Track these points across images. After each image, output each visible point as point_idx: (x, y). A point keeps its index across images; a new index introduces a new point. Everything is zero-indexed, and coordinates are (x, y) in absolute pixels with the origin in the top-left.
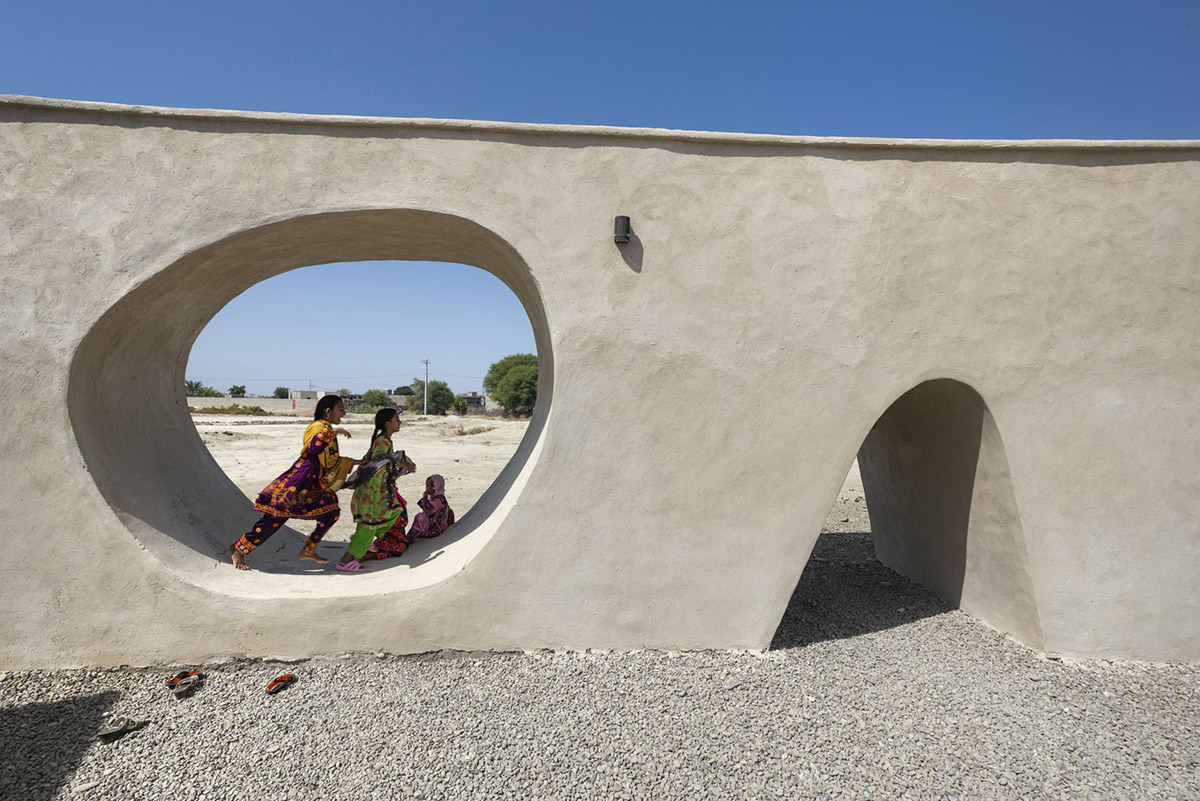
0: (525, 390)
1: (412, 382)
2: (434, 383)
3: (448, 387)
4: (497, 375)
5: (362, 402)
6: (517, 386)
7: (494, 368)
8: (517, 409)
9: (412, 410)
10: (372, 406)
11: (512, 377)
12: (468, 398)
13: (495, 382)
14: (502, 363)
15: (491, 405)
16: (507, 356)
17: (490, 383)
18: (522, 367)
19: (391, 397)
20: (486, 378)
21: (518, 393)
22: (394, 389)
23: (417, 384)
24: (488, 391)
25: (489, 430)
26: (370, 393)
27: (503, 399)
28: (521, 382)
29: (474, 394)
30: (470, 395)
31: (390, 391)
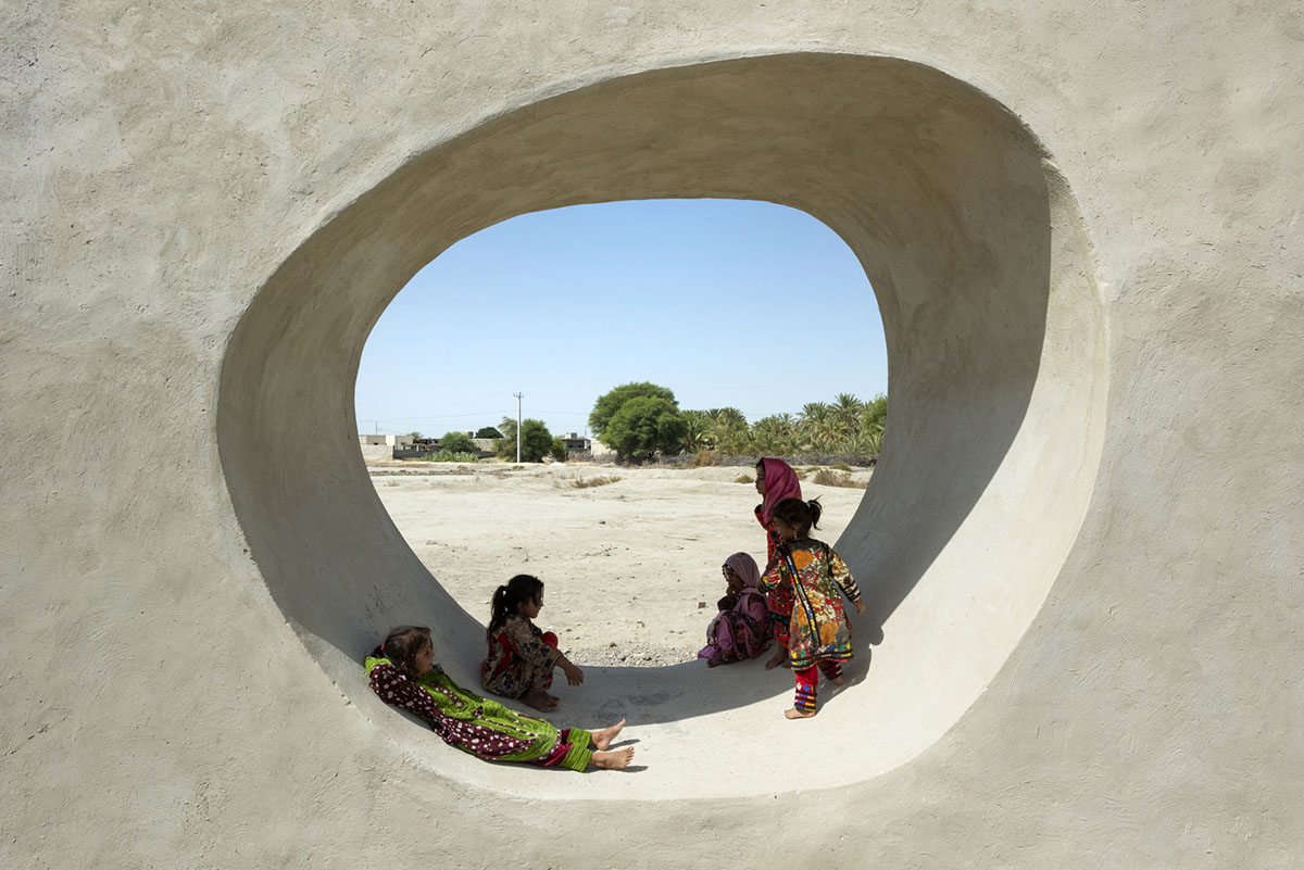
0: (645, 428)
1: (501, 422)
2: (529, 423)
3: (546, 426)
4: (606, 410)
5: (441, 448)
6: (634, 424)
7: (602, 402)
8: (635, 454)
9: (501, 457)
10: (454, 452)
11: (627, 413)
12: (568, 440)
13: (604, 419)
14: (612, 396)
15: (599, 448)
16: (617, 386)
17: (599, 422)
18: (639, 399)
19: (474, 440)
20: (592, 415)
21: (636, 433)
22: (476, 431)
23: (507, 424)
24: (594, 431)
25: (615, 480)
26: (449, 437)
27: (616, 441)
28: (639, 419)
29: (574, 435)
30: (569, 437)
31: (471, 434)
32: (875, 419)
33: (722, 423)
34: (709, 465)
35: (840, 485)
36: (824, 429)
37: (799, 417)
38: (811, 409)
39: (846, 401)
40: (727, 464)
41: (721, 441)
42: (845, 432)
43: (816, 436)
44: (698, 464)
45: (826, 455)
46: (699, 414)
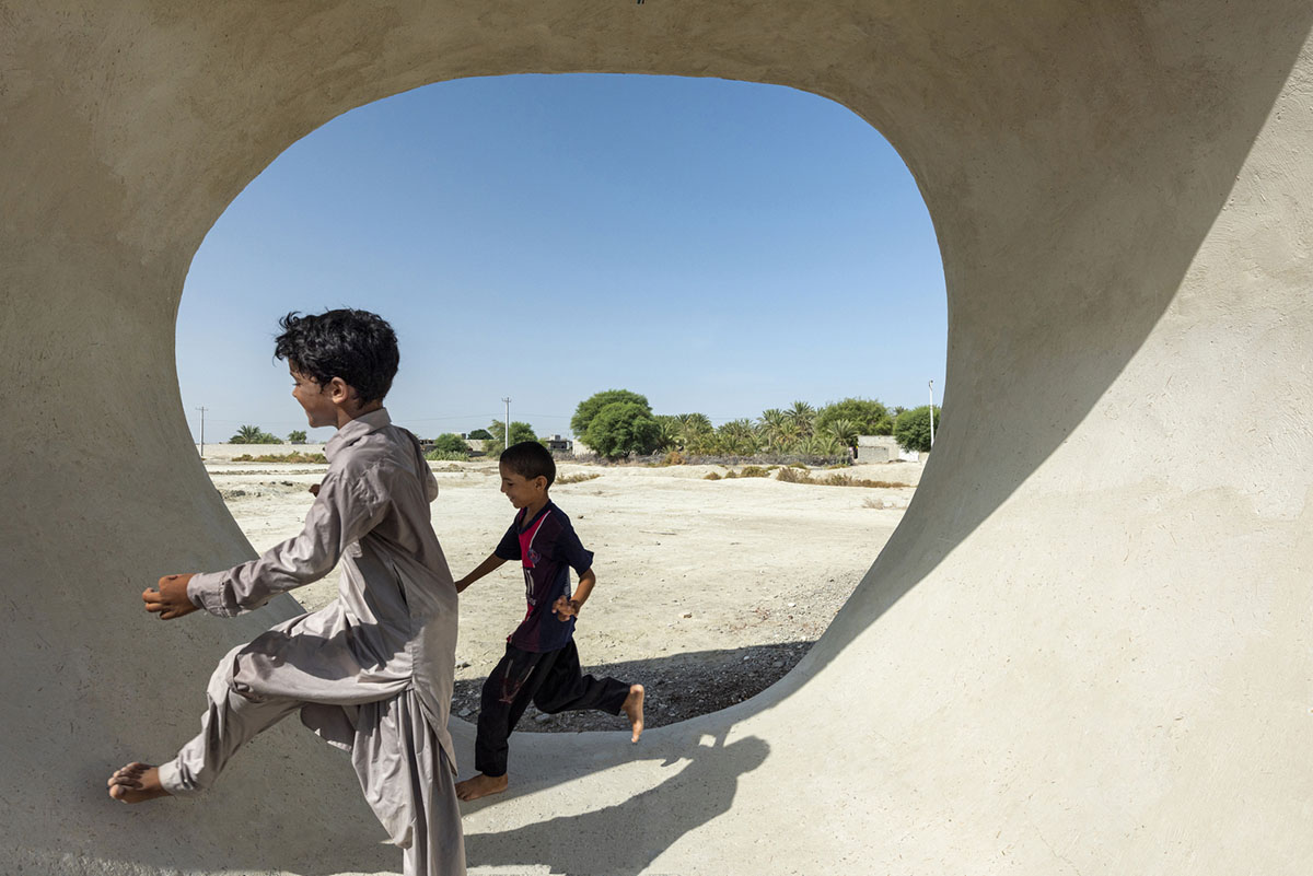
0: (622, 431)
1: (491, 424)
2: (515, 425)
3: (532, 429)
4: (587, 414)
5: (435, 447)
6: (612, 425)
7: (583, 407)
8: (612, 454)
9: (491, 457)
10: (447, 452)
11: (605, 416)
12: (552, 442)
13: (584, 423)
14: (592, 401)
15: (580, 449)
16: (597, 392)
17: (580, 425)
18: (617, 404)
19: (467, 441)
20: (573, 419)
21: (614, 435)
22: (468, 433)
23: (496, 427)
24: (576, 434)
25: (593, 477)
26: (444, 438)
27: (596, 442)
28: (617, 422)
29: (557, 437)
30: (553, 438)
31: (464, 435)
32: (825, 424)
33: (690, 426)
34: (679, 463)
35: (801, 482)
36: (781, 432)
37: (758, 422)
38: (769, 415)
39: (800, 408)
40: (696, 463)
41: (690, 442)
42: (799, 435)
43: (774, 438)
44: (669, 462)
45: (783, 456)
46: (670, 419)
